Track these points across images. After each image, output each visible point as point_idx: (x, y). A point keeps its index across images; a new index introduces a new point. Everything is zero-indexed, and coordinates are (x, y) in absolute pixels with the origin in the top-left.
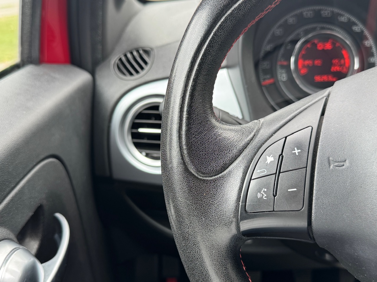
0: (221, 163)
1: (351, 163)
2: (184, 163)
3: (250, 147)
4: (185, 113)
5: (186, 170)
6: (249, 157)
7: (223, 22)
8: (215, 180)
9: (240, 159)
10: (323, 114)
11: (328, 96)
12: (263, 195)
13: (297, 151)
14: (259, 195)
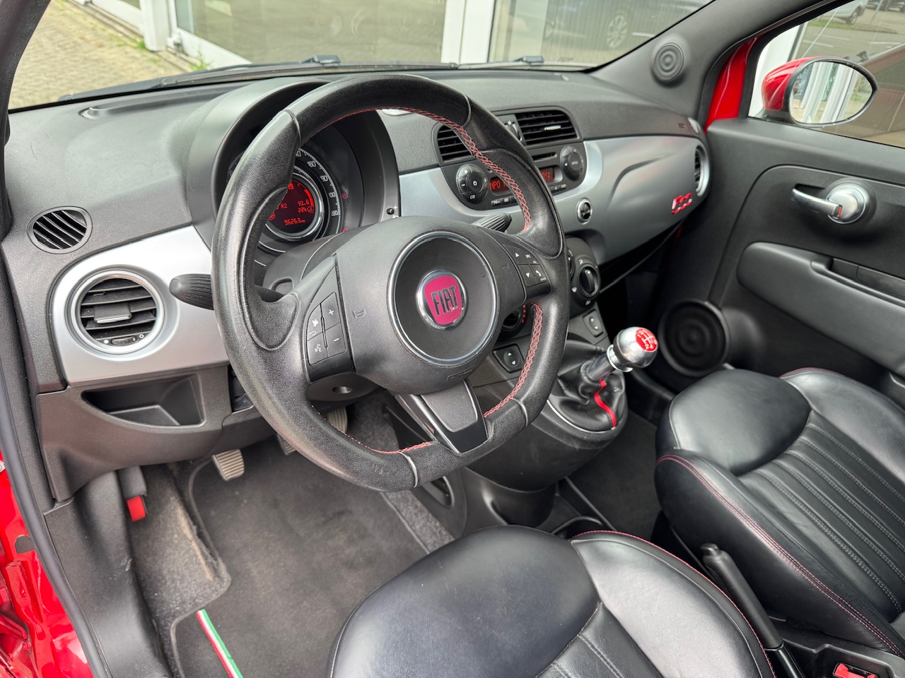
0: (281, 335)
1: (367, 311)
2: (255, 343)
3: (297, 317)
4: (244, 304)
5: (258, 347)
6: (299, 325)
7: (253, 227)
8: (281, 349)
9: (293, 328)
10: (338, 279)
11: (336, 264)
12: (318, 349)
13: (331, 312)
14: (316, 350)
